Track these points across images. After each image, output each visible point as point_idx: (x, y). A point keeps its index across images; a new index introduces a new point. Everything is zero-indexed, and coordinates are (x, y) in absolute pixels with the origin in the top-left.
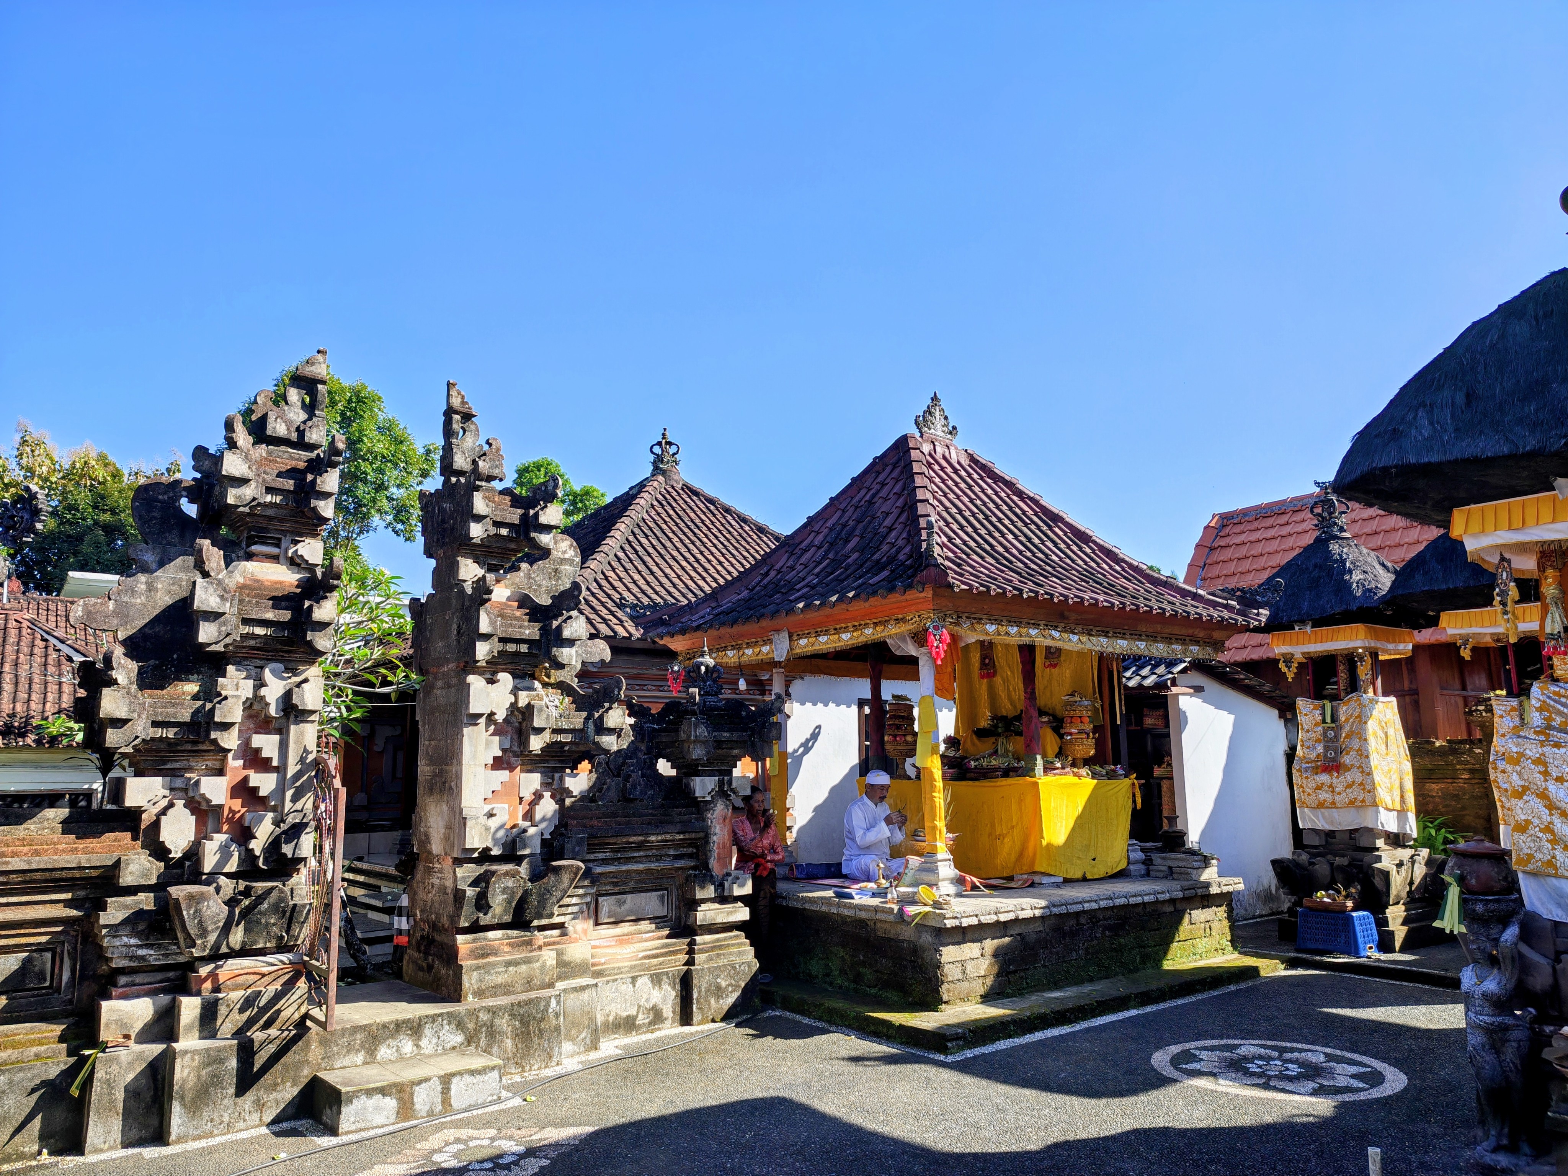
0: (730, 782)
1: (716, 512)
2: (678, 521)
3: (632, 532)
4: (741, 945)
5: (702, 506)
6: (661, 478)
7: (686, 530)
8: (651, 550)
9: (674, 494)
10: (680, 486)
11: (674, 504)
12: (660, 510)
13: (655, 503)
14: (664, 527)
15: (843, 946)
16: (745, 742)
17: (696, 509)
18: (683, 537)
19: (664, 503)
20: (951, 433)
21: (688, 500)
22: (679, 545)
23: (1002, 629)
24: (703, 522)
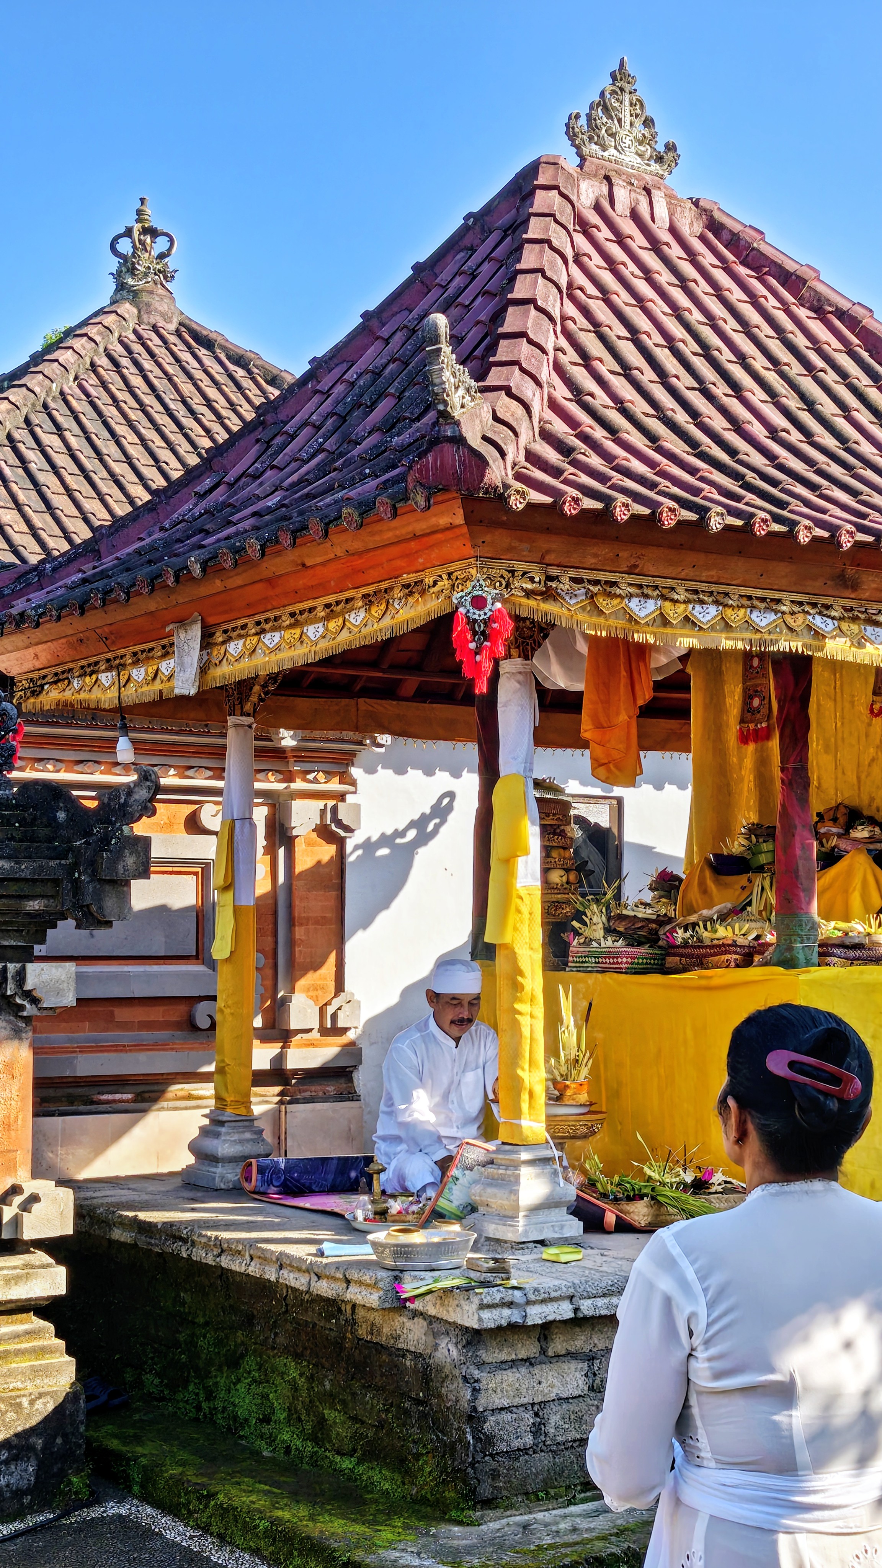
0: (21, 977)
1: (247, 383)
2: (149, 400)
3: (27, 421)
4: (43, 1351)
5: (215, 369)
6: (127, 309)
7: (162, 419)
8: (62, 460)
9: (154, 342)
10: (172, 327)
11: (148, 365)
12: (111, 377)
13: (103, 361)
14: (110, 412)
15: (297, 1356)
16: (56, 882)
17: (199, 374)
18: (150, 434)
19: (125, 362)
20: (660, 159)
21: (186, 356)
22: (136, 452)
23: (674, 613)
24: (209, 403)
